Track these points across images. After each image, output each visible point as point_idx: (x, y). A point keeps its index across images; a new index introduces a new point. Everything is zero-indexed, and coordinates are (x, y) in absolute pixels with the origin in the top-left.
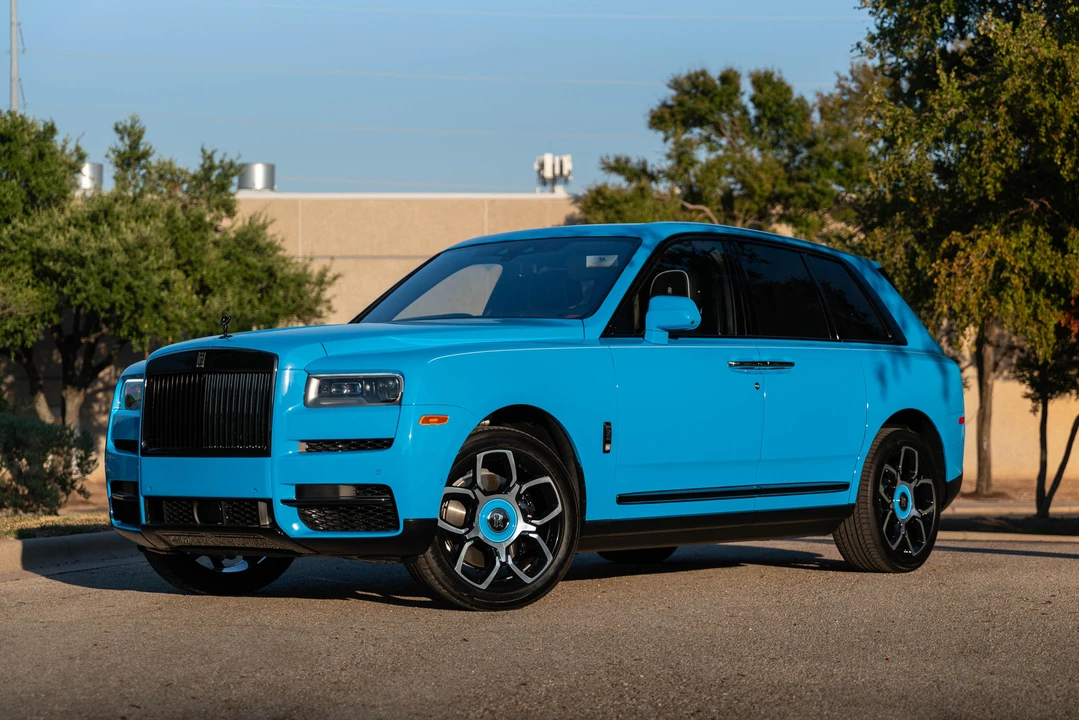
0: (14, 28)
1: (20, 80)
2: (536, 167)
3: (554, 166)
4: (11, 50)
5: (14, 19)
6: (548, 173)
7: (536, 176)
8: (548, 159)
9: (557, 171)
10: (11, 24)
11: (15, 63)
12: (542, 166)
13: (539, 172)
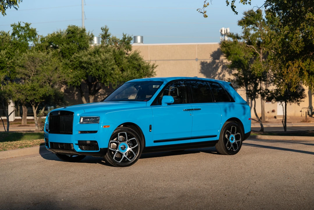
1: (84, 12)
2: (220, 31)
3: (225, 31)
4: (82, 4)
6: (223, 33)
7: (220, 34)
8: (223, 29)
9: (226, 32)
11: (83, 8)
12: (222, 31)
13: (221, 32)
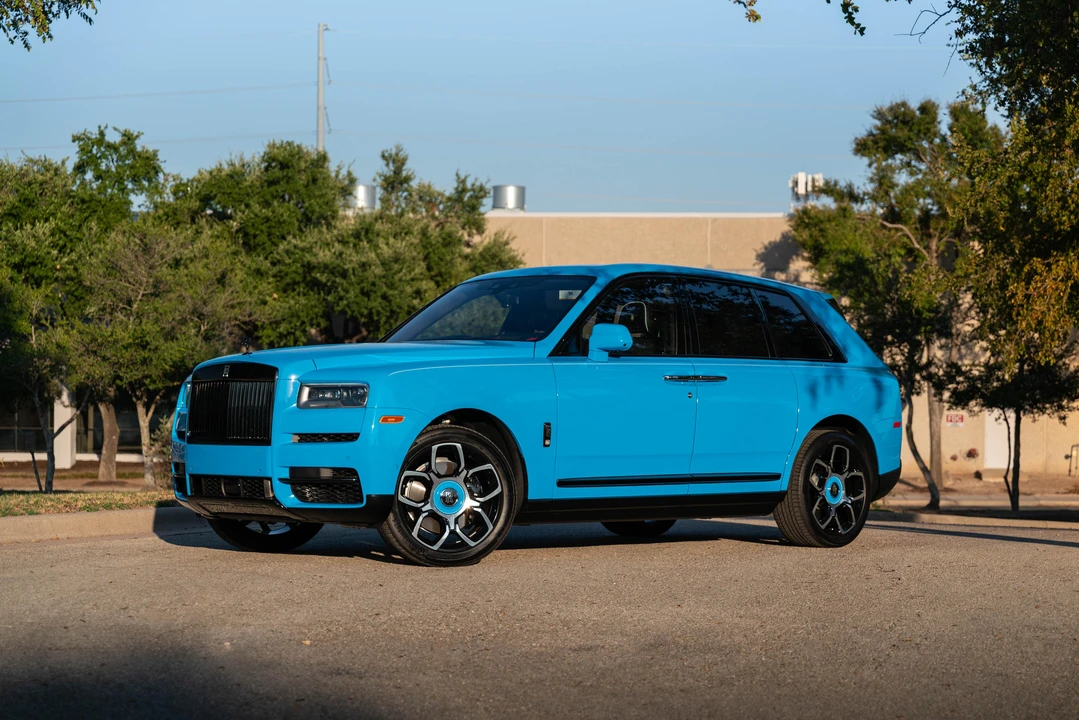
0: (321, 62)
1: (325, 108)
2: (791, 185)
3: (806, 184)
4: (318, 82)
5: (321, 55)
6: (801, 190)
7: (790, 192)
8: (802, 178)
9: (810, 189)
10: (319, 58)
11: (321, 94)
12: (796, 183)
13: (793, 188)
